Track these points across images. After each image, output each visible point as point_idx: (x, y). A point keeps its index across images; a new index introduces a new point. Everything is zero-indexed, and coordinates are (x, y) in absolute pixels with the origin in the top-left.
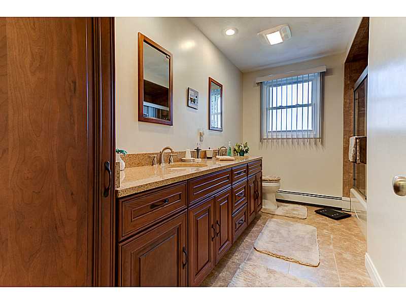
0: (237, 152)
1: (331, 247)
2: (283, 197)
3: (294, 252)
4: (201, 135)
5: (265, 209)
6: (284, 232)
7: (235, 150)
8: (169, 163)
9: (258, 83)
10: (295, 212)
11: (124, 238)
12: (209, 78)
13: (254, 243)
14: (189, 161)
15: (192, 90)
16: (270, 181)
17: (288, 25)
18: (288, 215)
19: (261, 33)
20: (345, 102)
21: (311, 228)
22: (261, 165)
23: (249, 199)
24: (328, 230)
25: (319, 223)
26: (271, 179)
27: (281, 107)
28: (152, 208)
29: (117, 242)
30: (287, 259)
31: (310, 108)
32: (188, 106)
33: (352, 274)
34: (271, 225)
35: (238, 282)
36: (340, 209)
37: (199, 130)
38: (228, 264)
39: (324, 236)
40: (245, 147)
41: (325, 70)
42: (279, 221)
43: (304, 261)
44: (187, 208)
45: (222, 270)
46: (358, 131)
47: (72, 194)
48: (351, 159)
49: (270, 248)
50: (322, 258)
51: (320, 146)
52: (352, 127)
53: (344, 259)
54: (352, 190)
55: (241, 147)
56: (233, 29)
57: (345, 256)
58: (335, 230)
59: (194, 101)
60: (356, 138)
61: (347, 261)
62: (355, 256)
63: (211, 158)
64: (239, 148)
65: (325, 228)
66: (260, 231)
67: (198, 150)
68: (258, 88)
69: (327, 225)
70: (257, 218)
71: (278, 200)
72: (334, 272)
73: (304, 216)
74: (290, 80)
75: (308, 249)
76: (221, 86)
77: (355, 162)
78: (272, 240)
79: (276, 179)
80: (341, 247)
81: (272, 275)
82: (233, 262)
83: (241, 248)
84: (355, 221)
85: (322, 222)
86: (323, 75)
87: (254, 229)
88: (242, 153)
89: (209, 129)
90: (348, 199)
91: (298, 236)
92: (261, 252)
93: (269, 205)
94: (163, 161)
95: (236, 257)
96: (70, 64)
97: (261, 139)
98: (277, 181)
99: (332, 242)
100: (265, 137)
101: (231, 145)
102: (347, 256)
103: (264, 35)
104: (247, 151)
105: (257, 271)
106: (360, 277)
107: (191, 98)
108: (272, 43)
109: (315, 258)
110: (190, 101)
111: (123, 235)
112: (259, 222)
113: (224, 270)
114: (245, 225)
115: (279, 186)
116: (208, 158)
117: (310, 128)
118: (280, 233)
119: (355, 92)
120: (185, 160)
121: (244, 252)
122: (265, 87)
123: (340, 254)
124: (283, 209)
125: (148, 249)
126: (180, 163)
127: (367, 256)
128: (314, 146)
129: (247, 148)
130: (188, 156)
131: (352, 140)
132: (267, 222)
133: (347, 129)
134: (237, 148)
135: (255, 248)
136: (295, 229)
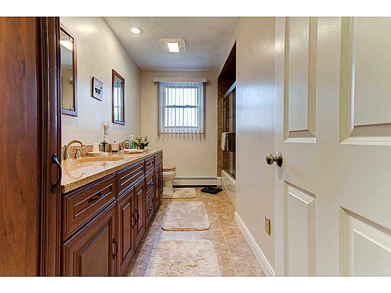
0: (137, 145)
1: (215, 213)
2: (176, 183)
3: (193, 223)
4: (105, 128)
5: (164, 196)
6: (182, 210)
7: (135, 144)
8: (76, 158)
9: (155, 82)
10: (187, 194)
11: (68, 237)
12: (113, 70)
13: (162, 224)
14: (98, 155)
15: (97, 80)
16: (168, 170)
17: (185, 40)
18: (183, 197)
19: (163, 39)
20: (218, 107)
21: (200, 203)
22: (162, 157)
23: (155, 188)
24: (211, 202)
25: (204, 198)
26: (169, 168)
27: (175, 106)
28: (89, 203)
29: (62, 243)
30: (189, 230)
31: (196, 109)
32: (93, 96)
33: (229, 227)
34: (172, 207)
35: (155, 260)
36: (216, 186)
37: (102, 123)
38: (143, 248)
39: (209, 207)
40: (145, 141)
41: (206, 81)
42: (177, 202)
43: (200, 228)
44: (116, 200)
45: (138, 256)
46: (226, 129)
47: (22, 193)
48: (223, 149)
49: (175, 225)
50: (211, 222)
51: (203, 139)
52: (223, 126)
53: (223, 219)
54: (223, 171)
55: (141, 141)
56: (138, 29)
57: (223, 217)
58: (215, 202)
59: (99, 92)
60: (226, 134)
61: (225, 220)
62: (228, 215)
63: (117, 151)
64: (139, 141)
65: (209, 202)
66: (164, 214)
67: (104, 144)
68: (156, 86)
69: (210, 199)
70: (160, 204)
71: (174, 187)
72: (219, 229)
73: (194, 195)
74: (182, 84)
75: (201, 219)
76: (123, 80)
77: (226, 151)
78: (176, 218)
79: (172, 168)
80: (220, 212)
81: (180, 245)
82: (147, 246)
83: (151, 232)
84: (225, 193)
85: (206, 197)
86: (205, 84)
87: (159, 213)
88: (142, 146)
89: (113, 122)
90: (220, 178)
91: (193, 211)
92: (168, 230)
93: (167, 191)
94: (69, 156)
95: (149, 241)
96: (19, 40)
97: (159, 133)
98: (174, 169)
99: (215, 210)
100: (162, 132)
101: (133, 138)
102: (224, 217)
103: (165, 42)
104: (147, 145)
105: (169, 245)
106: (233, 228)
107: (96, 88)
108: (170, 51)
109: (206, 223)
110: (94, 91)
111: (68, 233)
112: (161, 207)
113: (140, 254)
114: (152, 212)
115: (175, 174)
116: (113, 151)
117: (197, 126)
118: (180, 212)
119: (224, 100)
120: (92, 154)
121: (155, 235)
122: (161, 87)
123: (220, 217)
124: (178, 193)
125: (86, 246)
126: (86, 158)
127: (236, 213)
128: (199, 140)
129: (147, 142)
130: (96, 150)
131: (224, 135)
132: (168, 206)
133: (220, 127)
134: (137, 142)
135: (163, 229)
136: (190, 206)
